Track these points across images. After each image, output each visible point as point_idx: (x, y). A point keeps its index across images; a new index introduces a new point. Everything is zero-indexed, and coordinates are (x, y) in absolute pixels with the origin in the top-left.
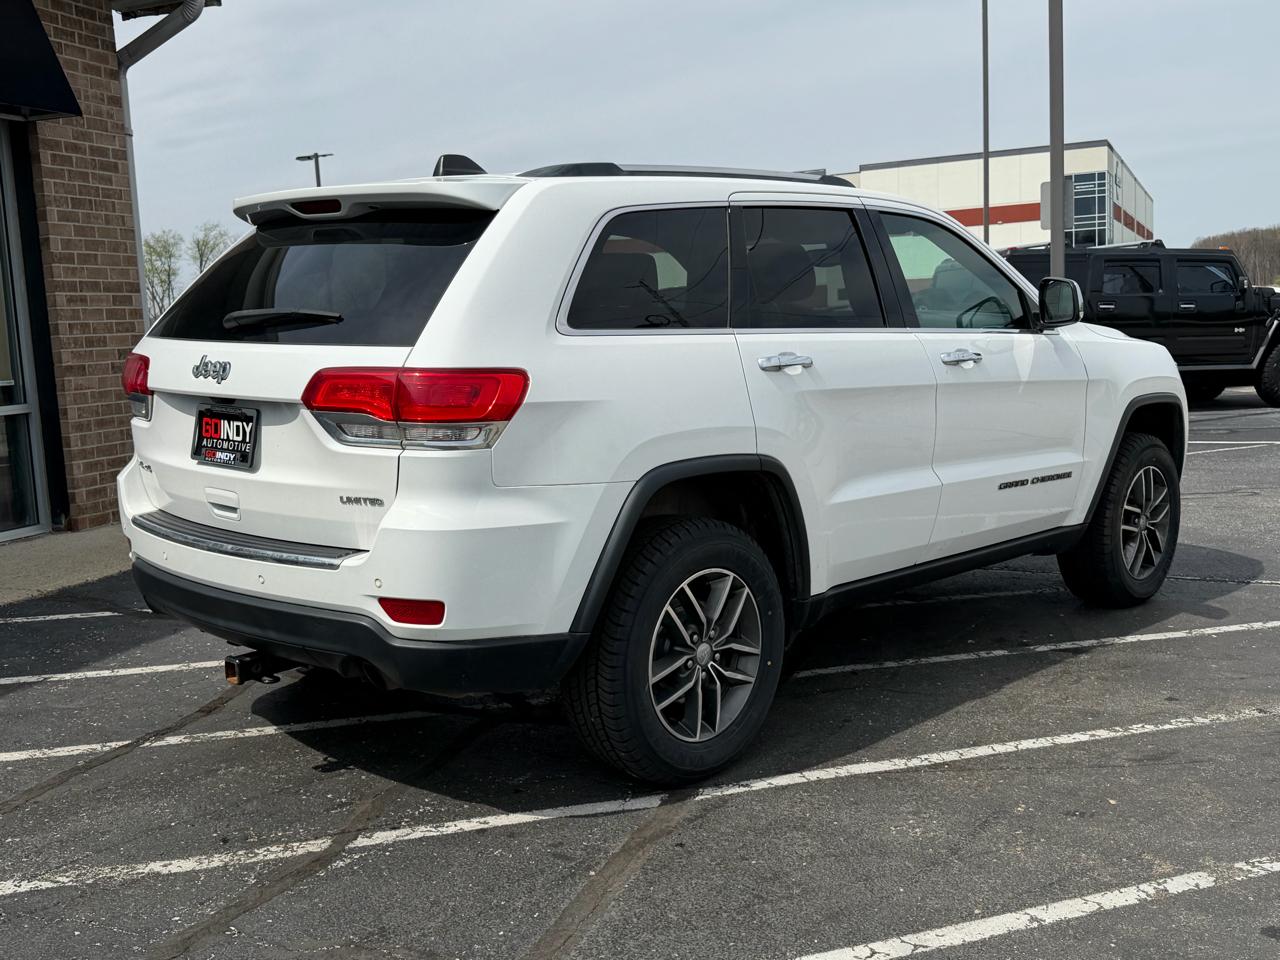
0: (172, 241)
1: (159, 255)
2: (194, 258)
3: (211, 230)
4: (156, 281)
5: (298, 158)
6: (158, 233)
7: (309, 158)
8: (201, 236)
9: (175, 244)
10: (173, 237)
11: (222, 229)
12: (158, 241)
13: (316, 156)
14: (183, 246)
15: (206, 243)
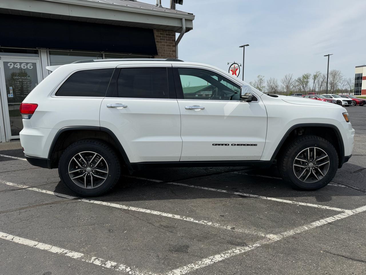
0: (308, 75)
1: (306, 78)
2: (313, 79)
3: (318, 73)
4: (304, 84)
5: (324, 56)
6: (306, 74)
7: (327, 56)
8: (315, 74)
9: (309, 76)
10: (309, 74)
11: (320, 72)
12: (306, 75)
13: (329, 55)
14: (311, 76)
15: (316, 75)
